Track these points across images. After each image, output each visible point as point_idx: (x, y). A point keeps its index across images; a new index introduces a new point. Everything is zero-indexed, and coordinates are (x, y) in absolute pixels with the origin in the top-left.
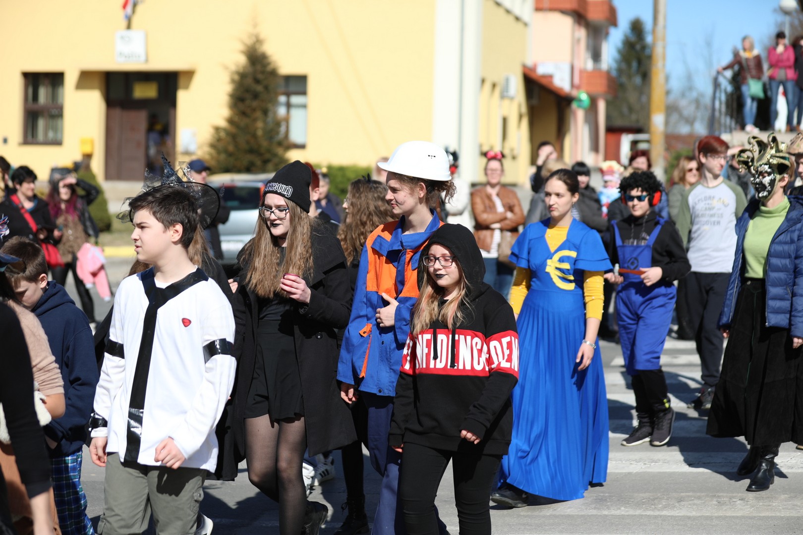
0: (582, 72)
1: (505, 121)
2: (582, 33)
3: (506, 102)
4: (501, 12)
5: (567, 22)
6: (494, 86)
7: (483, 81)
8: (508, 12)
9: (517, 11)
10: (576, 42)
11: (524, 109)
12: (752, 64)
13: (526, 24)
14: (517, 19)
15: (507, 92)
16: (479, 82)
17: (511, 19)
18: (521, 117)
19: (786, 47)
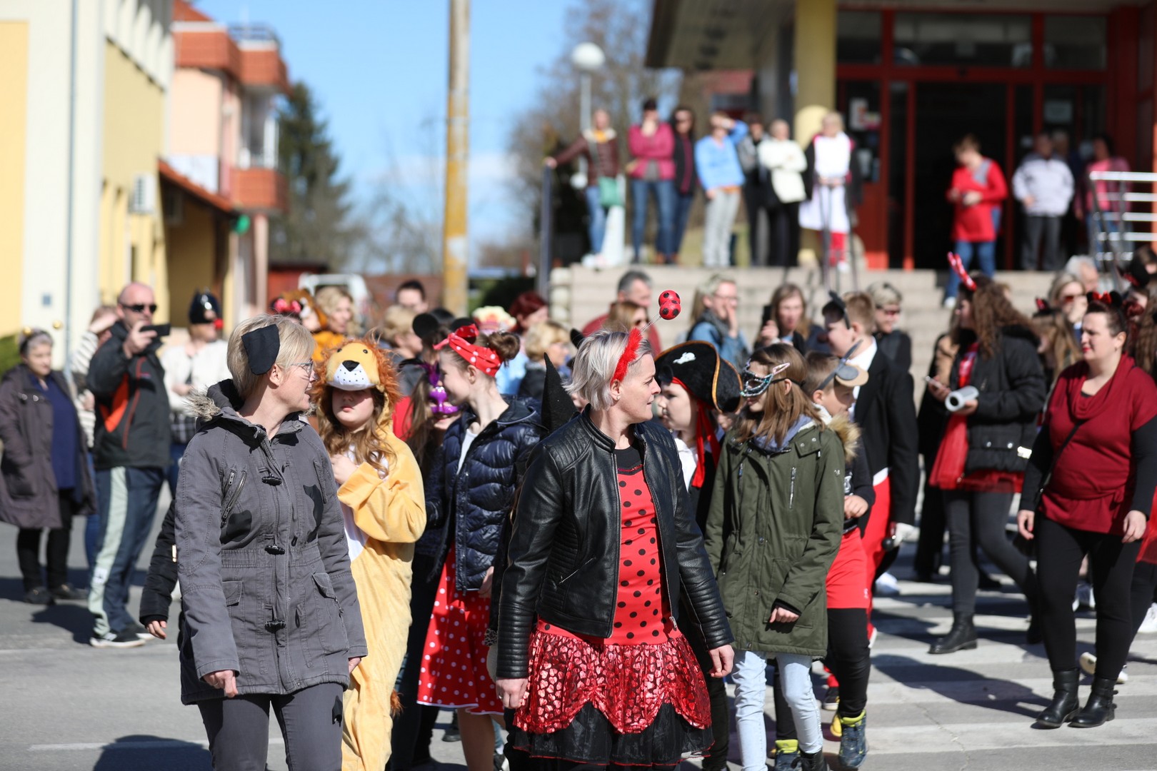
0: (235, 170)
1: (134, 251)
2: (233, 106)
3: (134, 221)
4: (128, 67)
5: (211, 87)
6: (119, 192)
7: (105, 184)
8: (138, 68)
9: (150, 67)
10: (224, 120)
11: (160, 233)
12: (606, 152)
13: (162, 90)
14: (151, 80)
15: (140, 202)
16: (98, 185)
17: (141, 80)
18: (155, 244)
19: (660, 125)
